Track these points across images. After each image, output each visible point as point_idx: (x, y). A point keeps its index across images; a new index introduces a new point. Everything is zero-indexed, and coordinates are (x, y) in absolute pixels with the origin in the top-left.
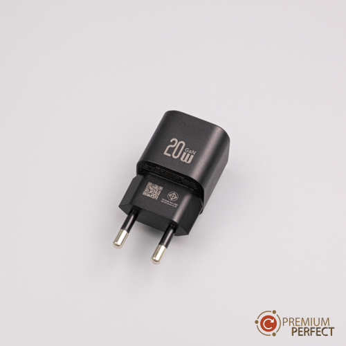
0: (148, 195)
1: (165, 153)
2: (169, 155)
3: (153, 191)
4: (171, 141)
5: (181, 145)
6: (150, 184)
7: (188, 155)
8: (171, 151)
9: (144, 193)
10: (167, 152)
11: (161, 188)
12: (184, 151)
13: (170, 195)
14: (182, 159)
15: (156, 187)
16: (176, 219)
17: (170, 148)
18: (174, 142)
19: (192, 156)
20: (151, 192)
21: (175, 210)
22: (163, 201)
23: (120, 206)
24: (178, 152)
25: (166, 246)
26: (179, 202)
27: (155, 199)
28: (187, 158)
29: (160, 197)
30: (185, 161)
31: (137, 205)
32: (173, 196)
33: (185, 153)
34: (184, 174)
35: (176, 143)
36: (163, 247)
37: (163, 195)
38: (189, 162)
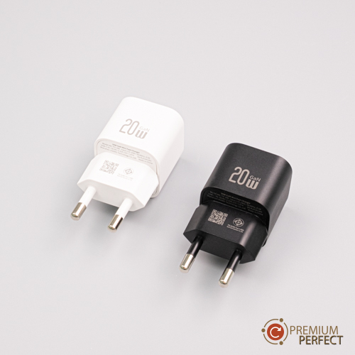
0: (214, 221)
1: (230, 180)
2: (235, 182)
3: (218, 218)
4: (236, 169)
5: (246, 173)
6: (214, 211)
7: (253, 182)
8: (236, 178)
9: (210, 220)
10: (232, 179)
11: (226, 215)
12: (248, 178)
13: (236, 221)
14: (247, 185)
15: (221, 214)
16: (243, 243)
17: (235, 175)
18: (238, 170)
19: (257, 183)
20: (216, 218)
21: (242, 235)
22: (229, 226)
23: (185, 234)
24: (243, 179)
25: (234, 270)
26: (245, 227)
27: (220, 225)
28: (252, 184)
29: (226, 223)
30: (251, 187)
31: (202, 230)
32: (239, 222)
33: (249, 180)
34: (250, 198)
35: (241, 171)
36: (230, 271)
37: (229, 221)
38: (255, 188)
